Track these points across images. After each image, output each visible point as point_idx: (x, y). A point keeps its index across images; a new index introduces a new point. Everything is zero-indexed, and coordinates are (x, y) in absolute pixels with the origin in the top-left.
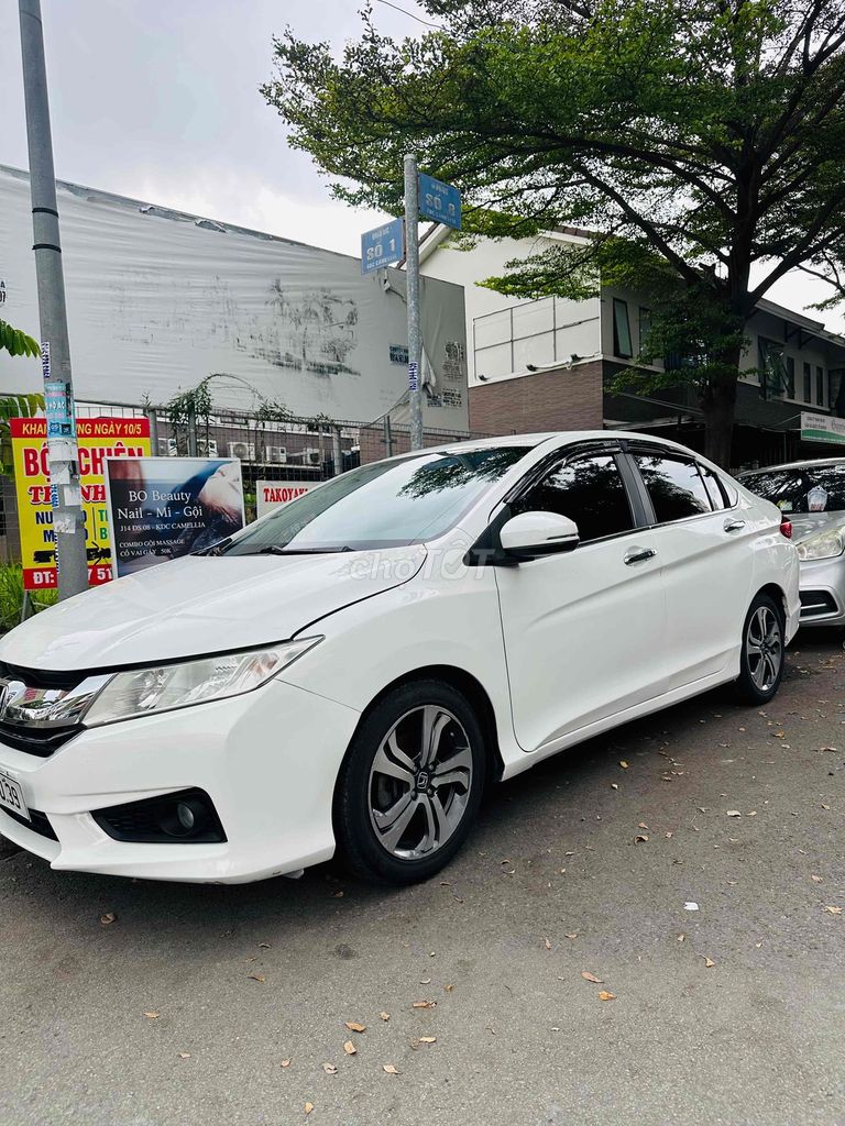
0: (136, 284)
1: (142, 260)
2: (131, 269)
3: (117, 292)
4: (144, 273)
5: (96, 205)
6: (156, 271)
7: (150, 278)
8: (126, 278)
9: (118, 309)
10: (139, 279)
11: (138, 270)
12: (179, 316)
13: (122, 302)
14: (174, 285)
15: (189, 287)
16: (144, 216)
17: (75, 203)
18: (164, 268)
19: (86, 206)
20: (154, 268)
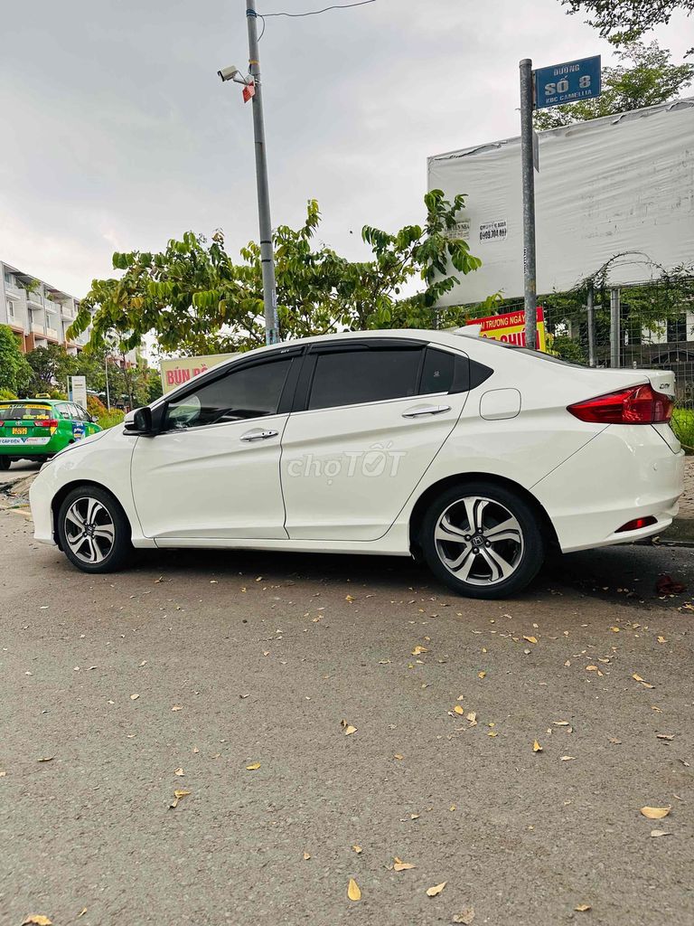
0: (604, 188)
1: (608, 165)
2: (600, 177)
3: (588, 201)
4: (612, 175)
5: (573, 137)
6: (623, 170)
7: (618, 178)
8: (596, 186)
9: (587, 214)
10: (609, 182)
11: (604, 175)
12: (643, 202)
13: (590, 207)
14: (640, 176)
15: (655, 172)
16: (616, 126)
17: (557, 142)
18: (632, 164)
19: (565, 141)
20: (618, 169)
